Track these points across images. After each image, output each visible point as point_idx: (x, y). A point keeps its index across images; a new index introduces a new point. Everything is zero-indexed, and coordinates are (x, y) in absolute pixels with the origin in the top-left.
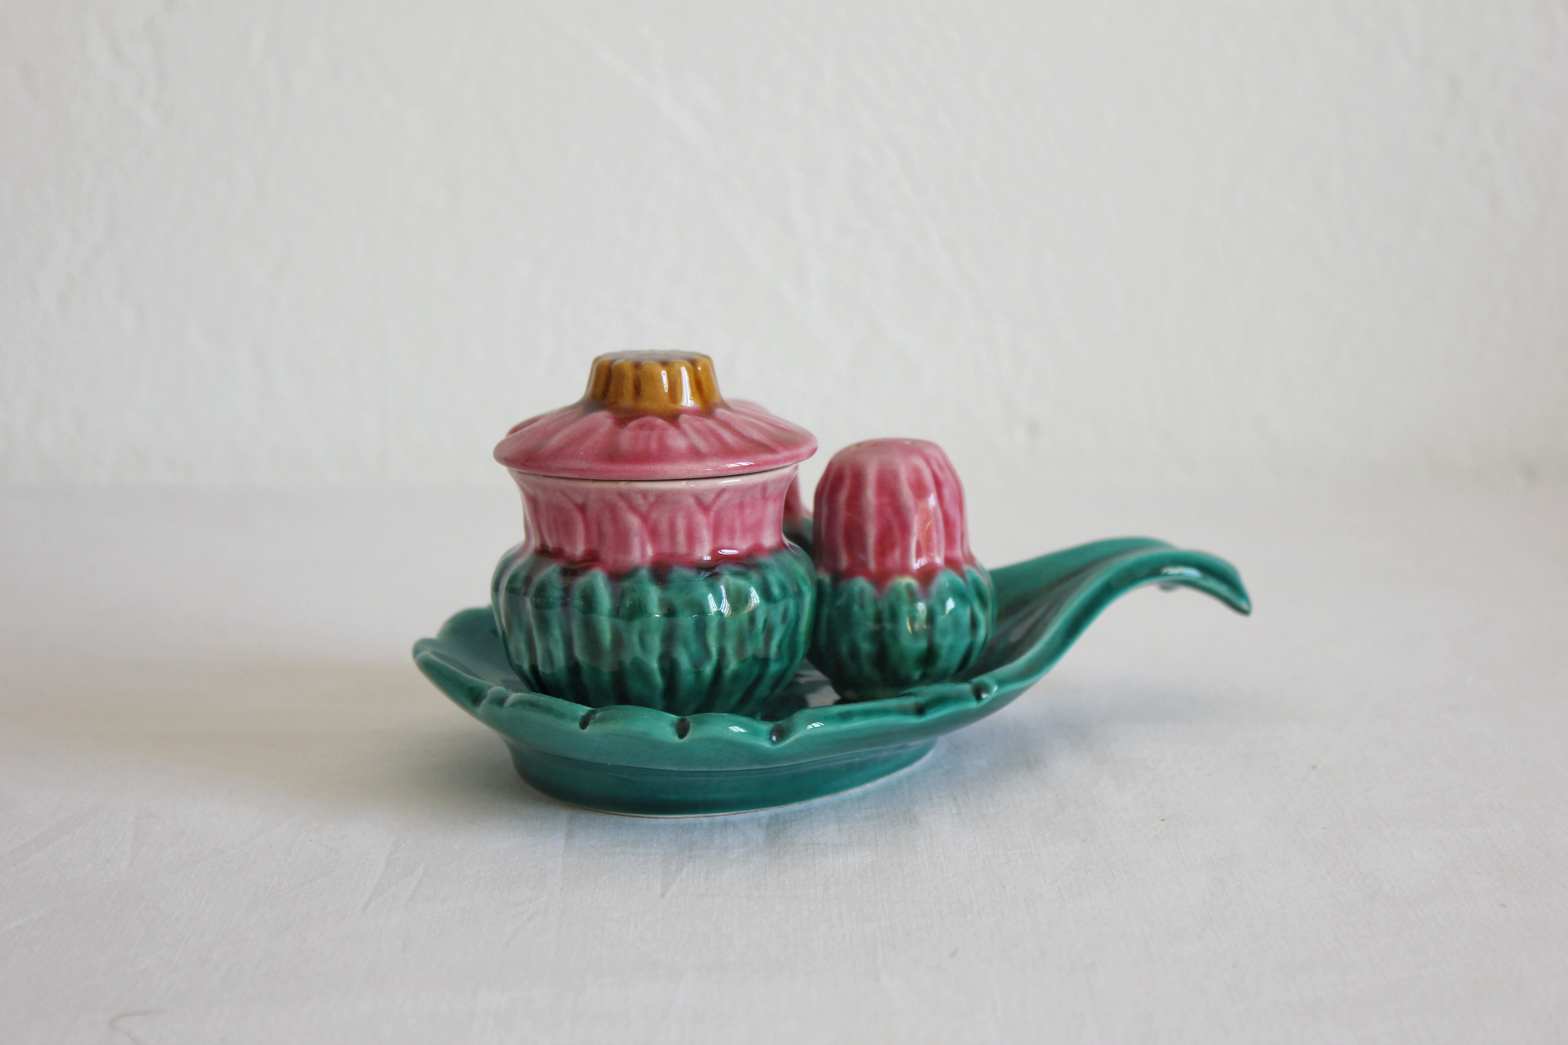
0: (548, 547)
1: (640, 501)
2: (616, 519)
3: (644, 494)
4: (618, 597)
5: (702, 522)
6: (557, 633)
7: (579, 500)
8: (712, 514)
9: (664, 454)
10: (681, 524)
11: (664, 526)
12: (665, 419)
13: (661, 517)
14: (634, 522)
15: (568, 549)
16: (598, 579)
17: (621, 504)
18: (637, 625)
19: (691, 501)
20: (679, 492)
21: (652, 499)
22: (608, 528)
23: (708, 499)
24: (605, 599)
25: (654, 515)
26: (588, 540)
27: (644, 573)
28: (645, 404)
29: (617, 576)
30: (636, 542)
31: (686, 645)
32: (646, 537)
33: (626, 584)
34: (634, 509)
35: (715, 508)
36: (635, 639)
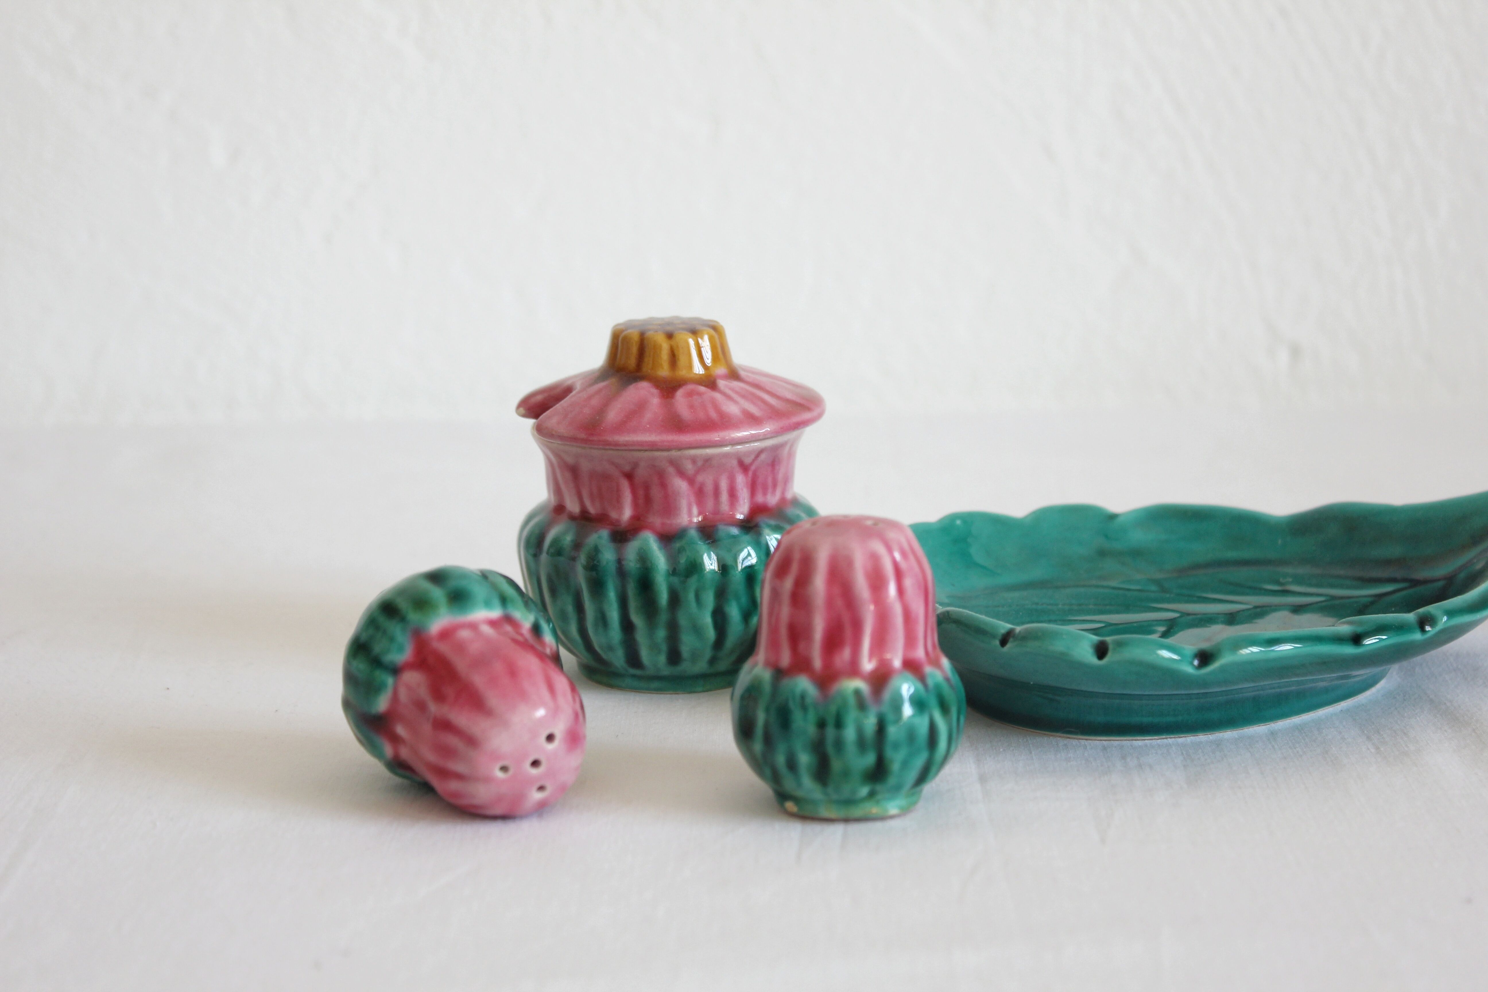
0: (589, 513)
1: (689, 467)
2: (663, 485)
3: (694, 460)
4: (673, 558)
5: (741, 480)
6: (612, 595)
7: (627, 468)
8: (750, 473)
9: (724, 422)
10: (724, 485)
11: (709, 487)
12: (705, 386)
13: (706, 479)
14: (681, 485)
15: (614, 515)
16: (650, 541)
17: (671, 470)
18: (693, 582)
19: (735, 463)
20: (726, 455)
21: (700, 463)
22: (656, 493)
23: (747, 461)
24: (660, 560)
25: (700, 478)
26: (635, 504)
27: (693, 533)
28: (682, 373)
29: (667, 538)
30: (684, 504)
31: (738, 599)
32: (693, 499)
33: (677, 545)
34: (681, 473)
35: (753, 468)
36: (691, 596)
